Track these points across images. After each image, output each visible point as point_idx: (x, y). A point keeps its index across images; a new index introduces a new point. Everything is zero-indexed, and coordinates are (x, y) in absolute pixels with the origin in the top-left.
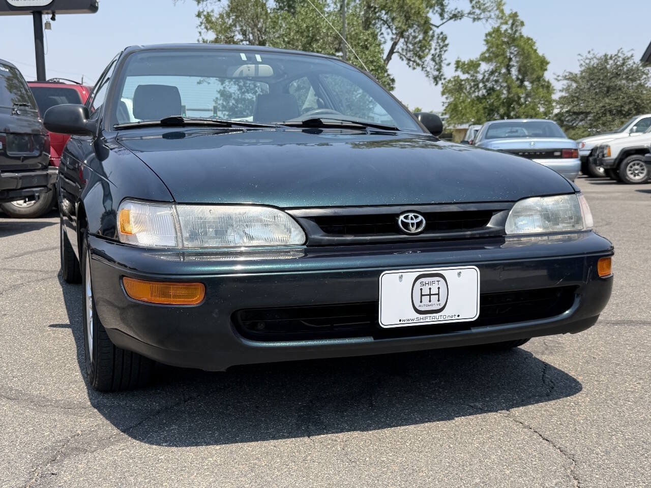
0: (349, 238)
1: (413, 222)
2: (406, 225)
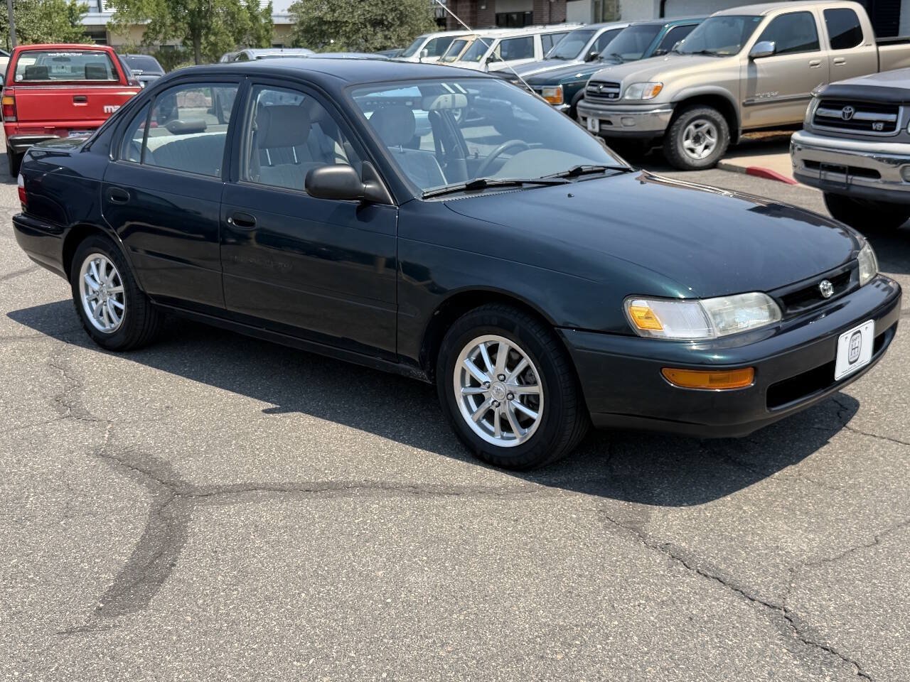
0: (802, 309)
1: (826, 288)
2: (824, 290)
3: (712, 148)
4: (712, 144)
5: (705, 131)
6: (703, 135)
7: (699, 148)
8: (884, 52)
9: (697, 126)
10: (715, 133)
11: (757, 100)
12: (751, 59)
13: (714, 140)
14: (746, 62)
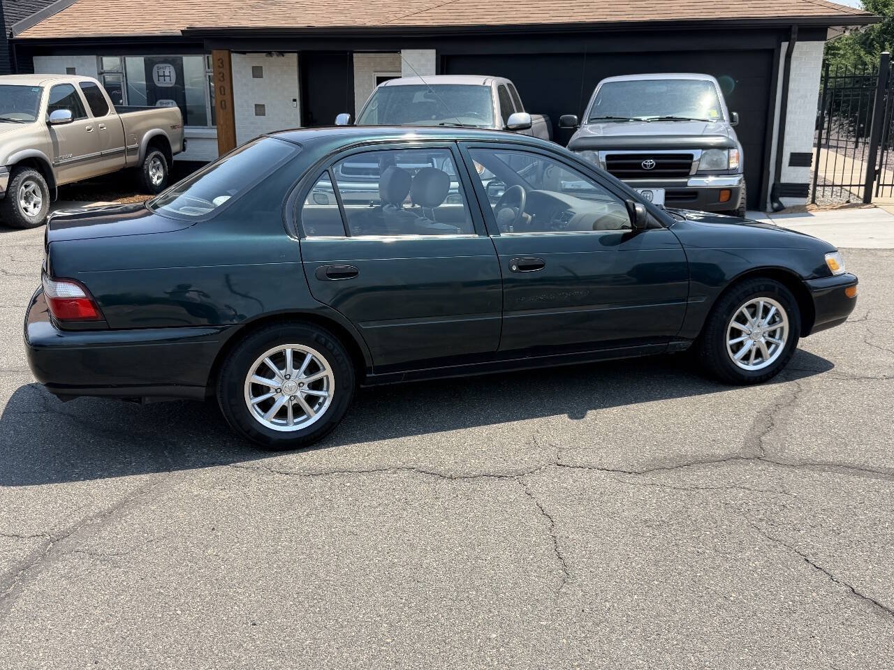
3: (40, 205)
4: (39, 203)
5: (31, 191)
6: (30, 194)
7: (31, 207)
8: (124, 119)
9: (26, 187)
10: (39, 192)
11: (61, 162)
12: (49, 124)
13: (40, 199)
14: (46, 128)
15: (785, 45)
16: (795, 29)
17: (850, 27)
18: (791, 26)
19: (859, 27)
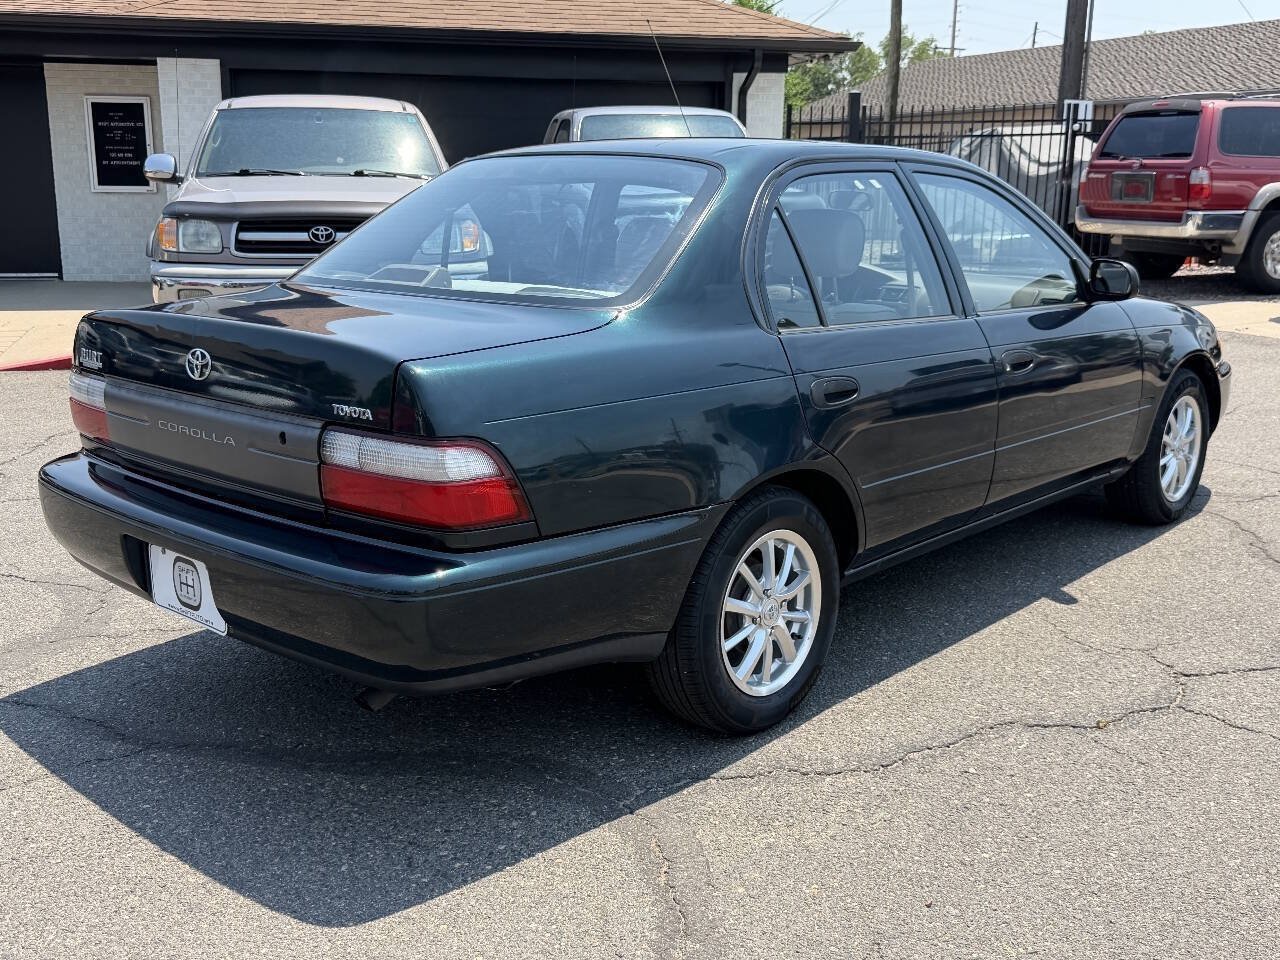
15: (739, 78)
16: (758, 54)
17: (817, 55)
18: (753, 50)
19: (831, 55)
